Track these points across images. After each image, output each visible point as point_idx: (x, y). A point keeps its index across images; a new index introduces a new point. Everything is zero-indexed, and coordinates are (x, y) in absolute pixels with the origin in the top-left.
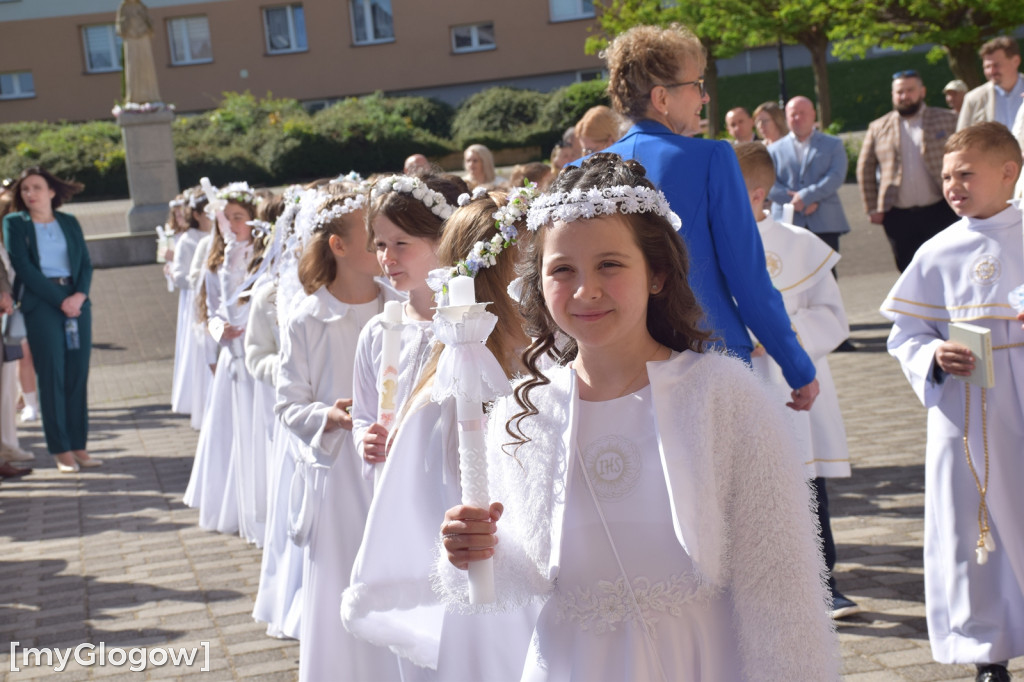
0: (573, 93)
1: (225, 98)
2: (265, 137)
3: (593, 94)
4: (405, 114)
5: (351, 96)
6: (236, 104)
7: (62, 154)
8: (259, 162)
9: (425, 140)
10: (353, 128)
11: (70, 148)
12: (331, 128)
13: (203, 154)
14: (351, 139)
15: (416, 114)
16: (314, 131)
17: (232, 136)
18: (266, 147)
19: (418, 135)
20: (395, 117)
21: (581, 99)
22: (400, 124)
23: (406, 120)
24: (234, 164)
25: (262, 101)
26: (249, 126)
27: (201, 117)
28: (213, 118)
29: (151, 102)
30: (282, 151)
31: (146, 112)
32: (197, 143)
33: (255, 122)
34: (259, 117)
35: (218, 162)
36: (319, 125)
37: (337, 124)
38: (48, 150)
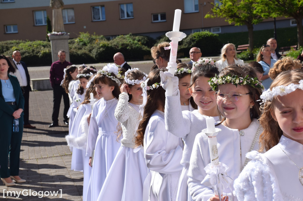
0: (195, 35)
1: (80, 34)
2: (93, 47)
3: (202, 36)
4: (139, 41)
5: (121, 35)
6: (83, 36)
7: (27, 50)
8: (91, 55)
9: (146, 49)
10: (123, 45)
11: (29, 49)
12: (115, 44)
13: (73, 52)
14: (122, 48)
15: (142, 41)
16: (110, 45)
17: (82, 46)
18: (94, 50)
19: (144, 48)
20: (136, 42)
21: (198, 38)
22: (138, 44)
23: (140, 43)
24: (83, 55)
25: (92, 35)
26: (88, 43)
27: (72, 40)
28: (76, 41)
29: (61, 32)
30: (99, 51)
31: (60, 35)
32: (71, 48)
33: (90, 42)
34: (91, 41)
35: (78, 54)
36: (111, 43)
37: (117, 43)
38: (22, 49)
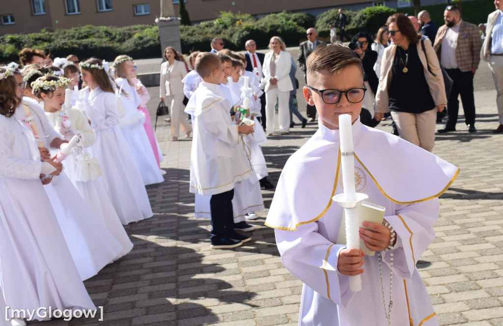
0: (366, 12)
1: (221, 14)
2: (235, 30)
3: (375, 12)
4: (295, 20)
5: (273, 13)
6: (225, 16)
7: (152, 38)
8: (232, 41)
9: (302, 31)
10: (272, 26)
11: (155, 35)
12: (263, 26)
13: (209, 37)
14: (270, 31)
15: (300, 20)
16: (255, 28)
17: (222, 30)
18: (235, 34)
19: (300, 29)
20: (290, 22)
22: (293, 25)
23: (295, 23)
25: (236, 15)
26: (229, 26)
27: (211, 22)
28: (215, 22)
30: (241, 36)
32: (207, 33)
33: (232, 24)
34: (234, 22)
36: (258, 25)
37: (265, 25)
38: (147, 36)
